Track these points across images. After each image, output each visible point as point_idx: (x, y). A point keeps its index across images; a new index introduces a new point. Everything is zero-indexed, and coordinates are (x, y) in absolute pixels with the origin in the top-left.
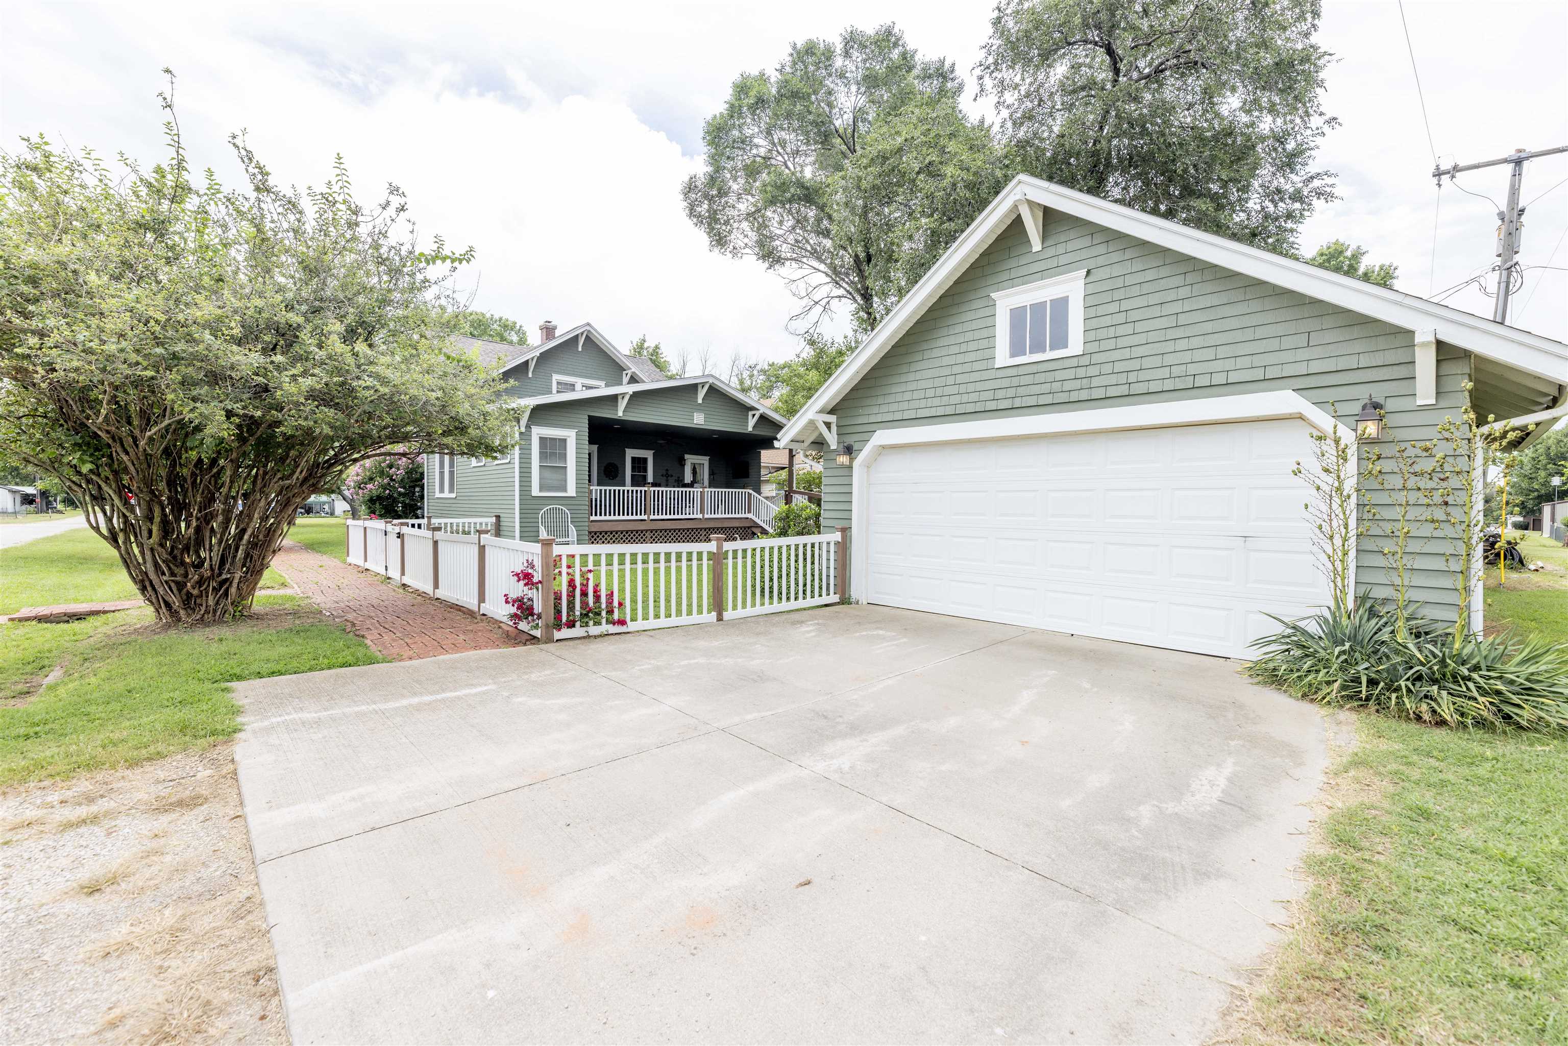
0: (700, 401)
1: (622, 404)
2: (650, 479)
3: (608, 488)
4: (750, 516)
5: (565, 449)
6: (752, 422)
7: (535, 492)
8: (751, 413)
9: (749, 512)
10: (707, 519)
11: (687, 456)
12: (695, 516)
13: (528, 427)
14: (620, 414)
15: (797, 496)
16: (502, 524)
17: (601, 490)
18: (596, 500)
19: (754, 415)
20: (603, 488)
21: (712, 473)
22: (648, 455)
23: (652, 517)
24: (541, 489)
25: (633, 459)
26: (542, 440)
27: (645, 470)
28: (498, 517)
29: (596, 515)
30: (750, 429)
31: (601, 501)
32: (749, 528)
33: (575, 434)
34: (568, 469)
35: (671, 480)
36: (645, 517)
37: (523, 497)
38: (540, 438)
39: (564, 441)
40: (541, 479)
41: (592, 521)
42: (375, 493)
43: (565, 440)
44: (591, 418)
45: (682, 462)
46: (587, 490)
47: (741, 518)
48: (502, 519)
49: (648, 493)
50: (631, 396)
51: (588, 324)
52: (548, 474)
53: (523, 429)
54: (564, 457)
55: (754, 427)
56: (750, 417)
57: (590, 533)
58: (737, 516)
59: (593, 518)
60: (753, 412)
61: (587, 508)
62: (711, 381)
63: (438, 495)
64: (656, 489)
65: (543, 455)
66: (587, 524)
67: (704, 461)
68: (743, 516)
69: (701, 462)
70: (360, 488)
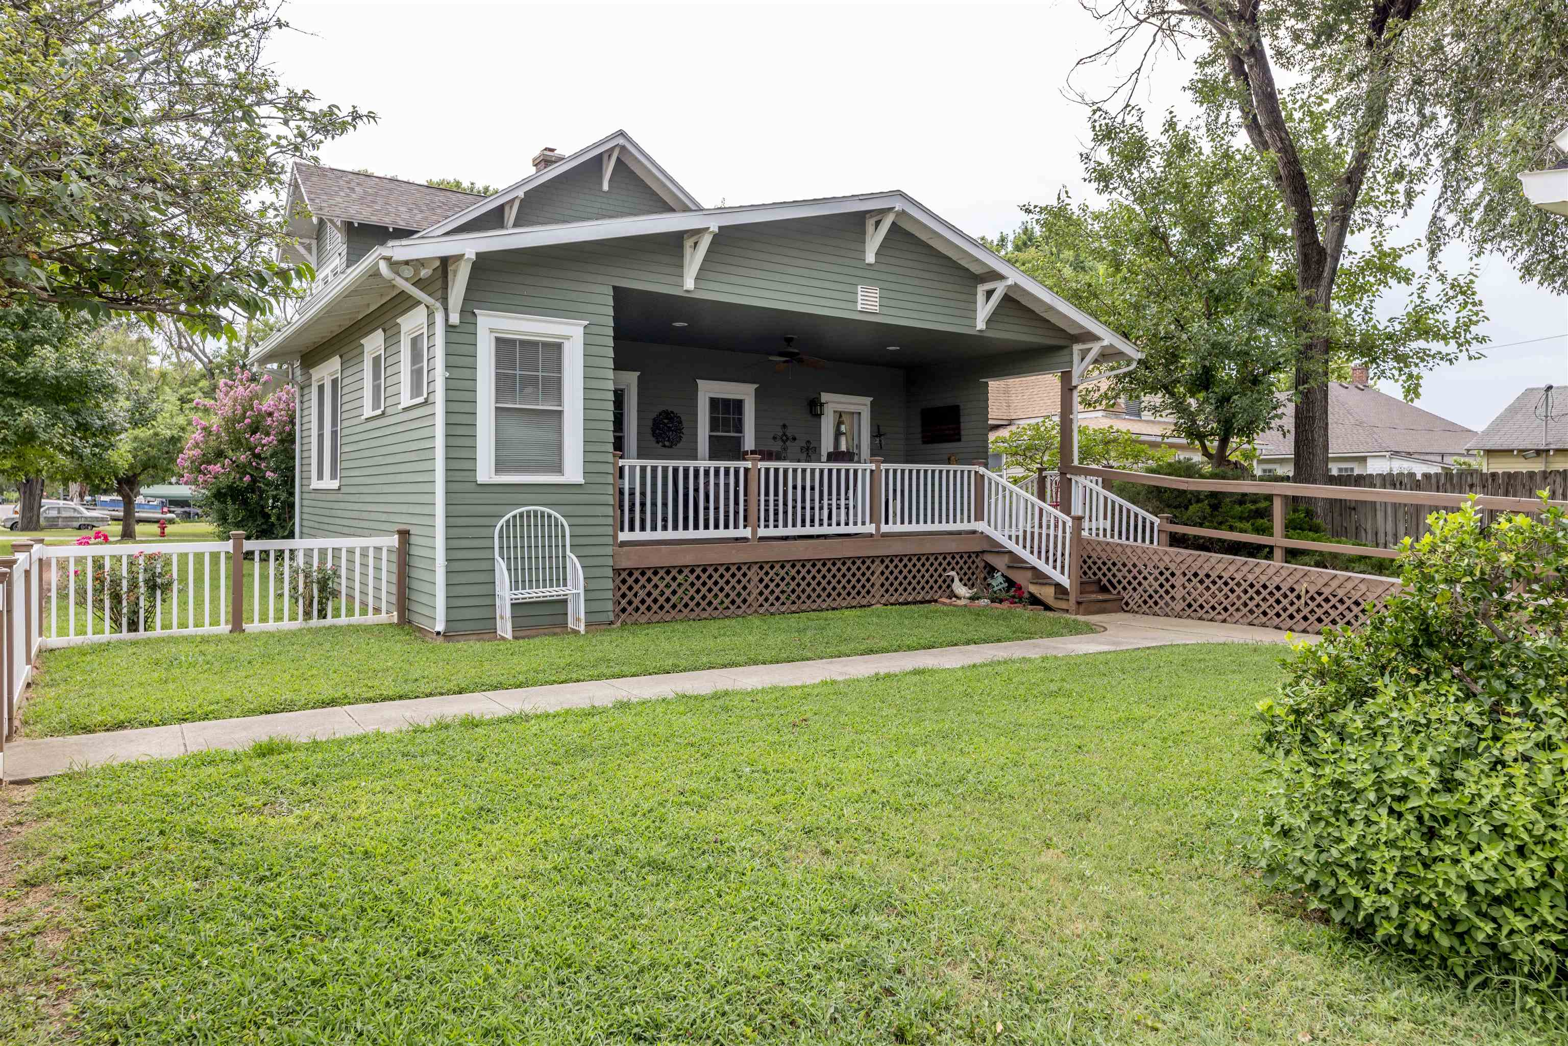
0: (870, 258)
1: (694, 260)
2: (749, 443)
3: (660, 463)
4: (981, 526)
5: (559, 368)
6: (983, 312)
7: (485, 472)
8: (981, 289)
9: (979, 517)
10: (885, 535)
11: (825, 397)
12: (859, 529)
13: (468, 313)
14: (689, 283)
15: (1081, 479)
16: (414, 551)
17: (643, 469)
18: (632, 494)
19: (989, 294)
20: (649, 463)
21: (877, 433)
22: (745, 393)
23: (762, 532)
24: (501, 466)
25: (714, 402)
26: (504, 345)
27: (739, 428)
28: (404, 535)
29: (632, 529)
30: (981, 325)
31: (643, 494)
32: (977, 554)
33: (581, 330)
34: (566, 415)
35: (793, 447)
36: (747, 533)
37: (455, 487)
38: (498, 340)
39: (555, 349)
40: (500, 444)
41: (624, 544)
42: (224, 482)
43: (558, 347)
44: (620, 294)
45: (815, 409)
46: (610, 469)
47: (959, 533)
48: (413, 540)
49: (753, 475)
50: (716, 236)
51: (621, 134)
52: (517, 430)
53: (455, 319)
54: (555, 387)
55: (989, 321)
56: (980, 297)
57: (617, 571)
58: (951, 527)
59: (625, 536)
60: (988, 286)
61: (610, 511)
62: (899, 206)
63: (315, 484)
64: (772, 465)
65: (504, 385)
66: (609, 550)
67: (862, 405)
68: (965, 526)
69: (852, 408)
70: (200, 471)
